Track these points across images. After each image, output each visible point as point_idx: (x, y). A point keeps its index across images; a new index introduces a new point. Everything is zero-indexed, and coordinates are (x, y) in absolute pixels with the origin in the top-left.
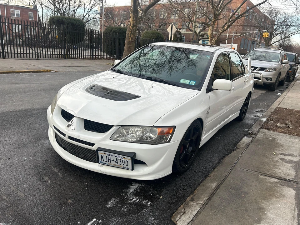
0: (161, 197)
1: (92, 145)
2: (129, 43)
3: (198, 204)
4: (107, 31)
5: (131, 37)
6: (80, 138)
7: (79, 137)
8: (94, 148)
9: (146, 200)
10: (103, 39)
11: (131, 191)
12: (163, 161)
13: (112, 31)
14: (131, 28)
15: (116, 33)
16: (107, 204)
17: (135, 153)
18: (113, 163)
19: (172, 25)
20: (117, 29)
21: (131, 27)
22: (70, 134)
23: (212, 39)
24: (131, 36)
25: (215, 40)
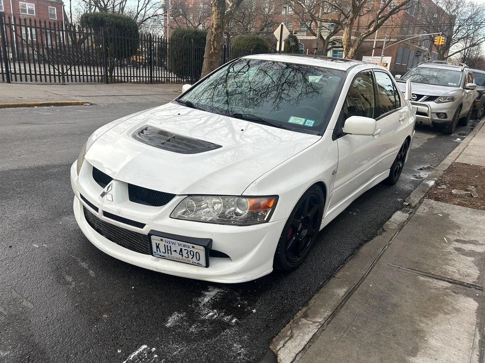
0: (254, 311)
1: (142, 225)
2: (211, 56)
3: (315, 322)
4: (175, 36)
5: (213, 46)
6: (122, 215)
7: (119, 212)
8: (145, 231)
9: (230, 315)
10: (169, 49)
11: (206, 300)
12: (257, 253)
13: (184, 37)
14: (214, 32)
15: (190, 40)
16: (166, 321)
17: (211, 241)
18: (176, 255)
19: (282, 26)
20: (191, 34)
21: (213, 30)
22: (105, 208)
23: (349, 49)
24: (213, 44)
25: (353, 50)
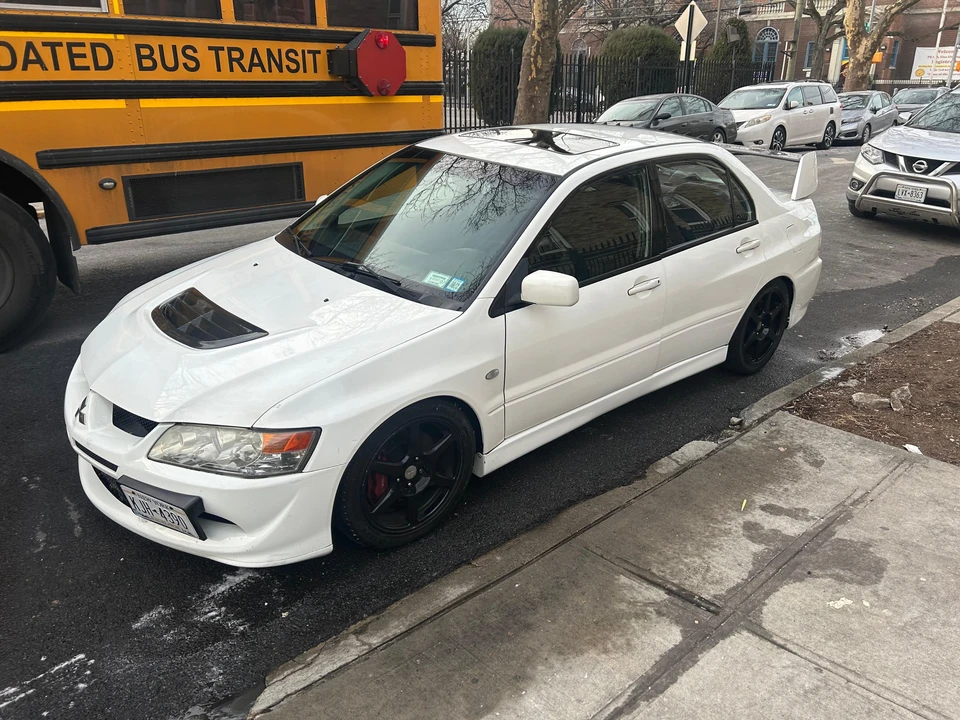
0: (284, 615)
1: (114, 468)
2: (530, 86)
3: (364, 644)
4: (481, 44)
5: (536, 65)
8: (118, 475)
9: (242, 618)
10: (470, 71)
11: (222, 589)
12: (284, 522)
13: (496, 45)
14: (537, 37)
15: (509, 48)
16: (136, 618)
17: (199, 500)
18: (157, 516)
19: (692, 8)
20: (510, 37)
21: (535, 33)
22: (75, 434)
23: (860, 42)
24: (535, 62)
25: (869, 44)
